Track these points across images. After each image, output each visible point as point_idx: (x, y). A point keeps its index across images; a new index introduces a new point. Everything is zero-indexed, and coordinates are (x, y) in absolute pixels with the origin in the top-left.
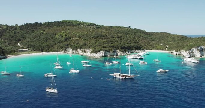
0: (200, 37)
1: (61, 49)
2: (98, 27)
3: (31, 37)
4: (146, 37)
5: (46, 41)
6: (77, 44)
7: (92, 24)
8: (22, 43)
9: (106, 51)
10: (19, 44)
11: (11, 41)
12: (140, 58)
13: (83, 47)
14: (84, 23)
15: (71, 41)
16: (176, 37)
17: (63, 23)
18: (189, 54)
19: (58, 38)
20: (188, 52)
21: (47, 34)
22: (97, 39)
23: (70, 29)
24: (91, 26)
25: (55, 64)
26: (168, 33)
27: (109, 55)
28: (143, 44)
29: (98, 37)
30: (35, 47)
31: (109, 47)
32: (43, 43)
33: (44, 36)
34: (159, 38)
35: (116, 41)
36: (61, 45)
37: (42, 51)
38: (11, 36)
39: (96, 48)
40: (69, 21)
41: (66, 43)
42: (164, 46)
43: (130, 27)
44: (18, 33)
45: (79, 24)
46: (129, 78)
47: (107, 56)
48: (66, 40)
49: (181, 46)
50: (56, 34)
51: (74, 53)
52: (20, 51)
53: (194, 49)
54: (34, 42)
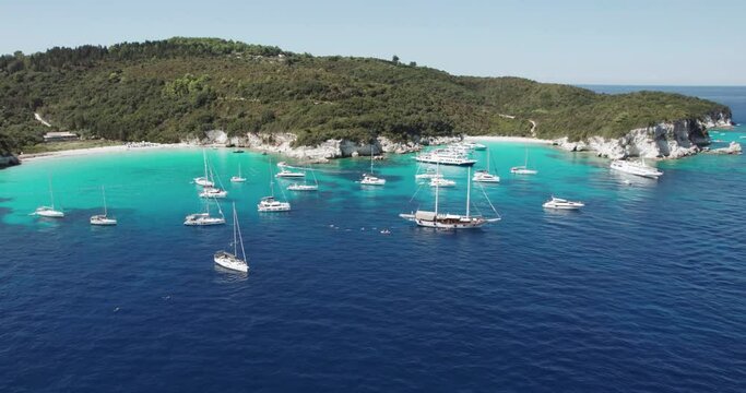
0: (636, 91)
1: (191, 134)
2: (292, 59)
3: (78, 94)
4: (457, 94)
5: (135, 106)
6: (242, 115)
7: (272, 49)
8: (48, 112)
9: (345, 138)
10: (37, 116)
11: (12, 107)
12: (464, 161)
13: (266, 124)
14: (242, 48)
15: (221, 105)
16: (556, 93)
17: (178, 46)
18: (619, 149)
19: (173, 95)
20: (615, 142)
21: (131, 82)
22: (308, 98)
23: (208, 67)
24: (269, 56)
25: (197, 180)
26: (525, 80)
27: (355, 154)
28: (456, 117)
29: (308, 93)
30: (99, 125)
31: (354, 126)
32: (125, 112)
33: (122, 89)
34: (498, 97)
35: (372, 106)
36: (188, 119)
37: (125, 138)
38: (9, 91)
39: (312, 129)
40: (193, 39)
41: (204, 112)
42: (523, 122)
43: (396, 58)
44: (32, 79)
45: (228, 49)
46: (468, 226)
47: (351, 156)
48: (202, 102)
49: (588, 123)
50: (163, 83)
51: (233, 146)
52: (51, 140)
53: (636, 133)
54: (93, 111)
